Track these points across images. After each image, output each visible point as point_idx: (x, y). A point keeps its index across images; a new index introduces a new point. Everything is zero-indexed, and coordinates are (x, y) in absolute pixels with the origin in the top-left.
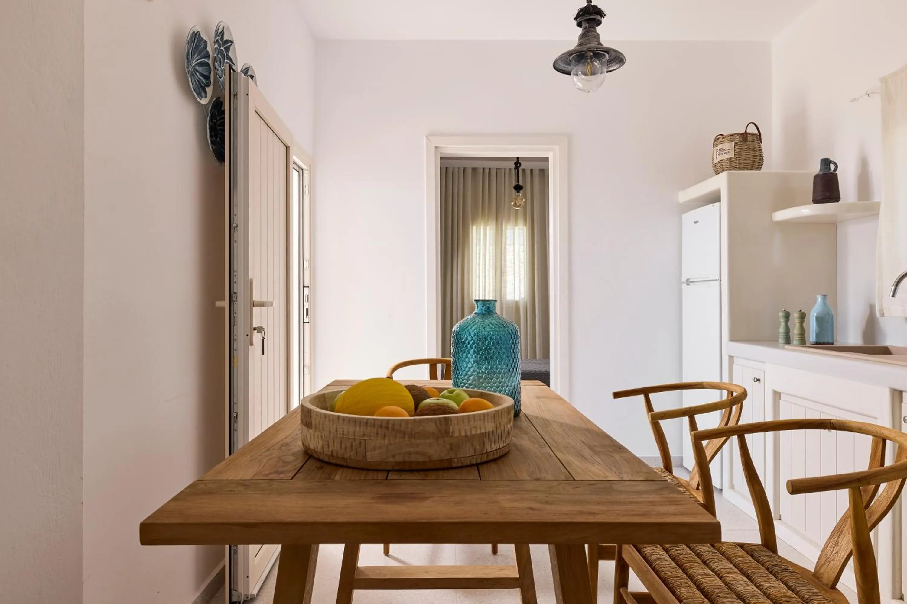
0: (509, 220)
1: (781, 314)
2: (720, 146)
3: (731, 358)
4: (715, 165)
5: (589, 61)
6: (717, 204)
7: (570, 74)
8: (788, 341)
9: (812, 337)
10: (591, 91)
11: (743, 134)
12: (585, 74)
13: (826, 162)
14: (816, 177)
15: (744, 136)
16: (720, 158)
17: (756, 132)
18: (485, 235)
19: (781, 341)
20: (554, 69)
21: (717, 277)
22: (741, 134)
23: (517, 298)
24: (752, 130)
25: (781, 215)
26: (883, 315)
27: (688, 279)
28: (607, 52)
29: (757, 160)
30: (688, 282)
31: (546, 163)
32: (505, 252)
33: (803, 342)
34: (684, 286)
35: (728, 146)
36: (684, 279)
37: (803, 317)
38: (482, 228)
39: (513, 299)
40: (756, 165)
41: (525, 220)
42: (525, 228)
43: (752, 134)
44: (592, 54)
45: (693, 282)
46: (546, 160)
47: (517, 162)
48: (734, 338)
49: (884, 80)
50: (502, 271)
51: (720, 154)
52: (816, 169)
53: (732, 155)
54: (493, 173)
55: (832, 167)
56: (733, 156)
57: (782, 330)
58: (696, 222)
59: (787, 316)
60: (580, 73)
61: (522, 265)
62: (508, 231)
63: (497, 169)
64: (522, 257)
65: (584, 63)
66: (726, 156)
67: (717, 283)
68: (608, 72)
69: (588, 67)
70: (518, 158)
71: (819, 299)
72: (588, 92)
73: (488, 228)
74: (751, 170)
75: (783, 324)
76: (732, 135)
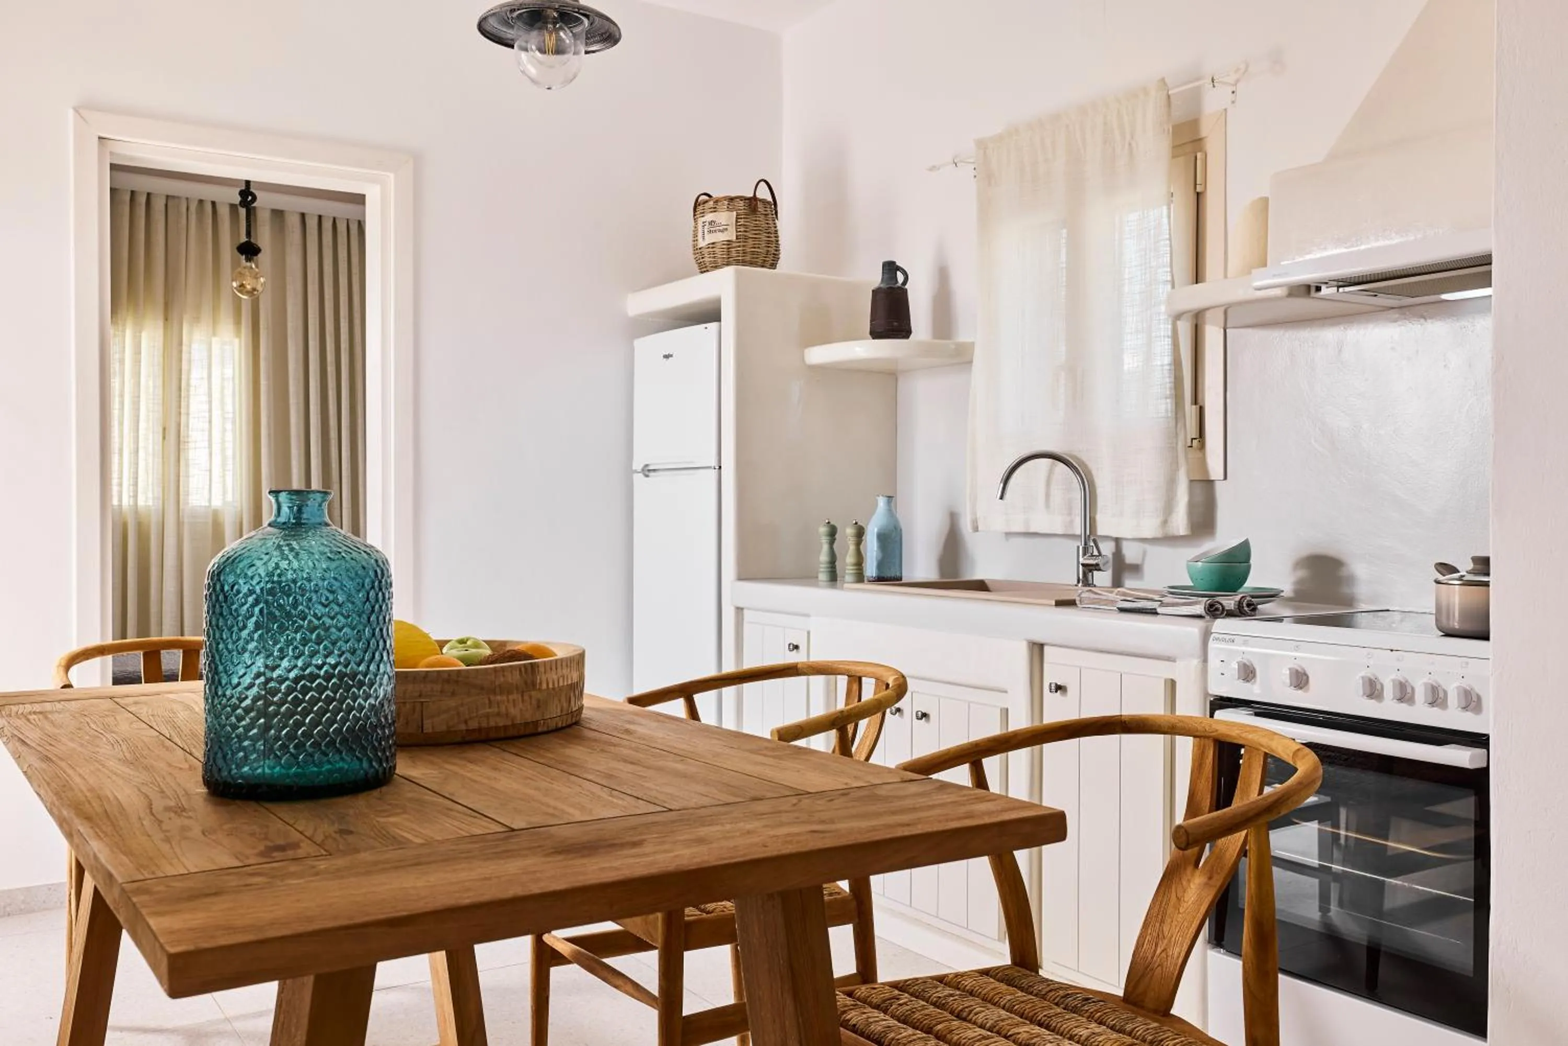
0: (197, 319)
1: (823, 530)
2: (709, 217)
3: (739, 610)
4: (697, 250)
5: (550, 26)
6: (713, 326)
7: (512, 47)
8: (833, 577)
9: (871, 570)
10: (554, 88)
11: (749, 199)
12: (542, 51)
13: (891, 268)
14: (875, 292)
15: (752, 203)
16: (710, 239)
17: (770, 199)
18: (137, 351)
19: (823, 577)
20: (477, 31)
21: (713, 462)
22: (745, 199)
23: (217, 503)
24: (763, 193)
25: (819, 355)
26: (976, 529)
27: (647, 465)
28: (587, 16)
29: (772, 250)
30: (647, 471)
31: (361, 207)
32: (188, 397)
33: (860, 577)
34: (638, 478)
35: (725, 217)
36: (638, 465)
37: (860, 533)
38: (129, 333)
39: (207, 504)
40: (770, 259)
41: (238, 322)
42: (237, 341)
43: (764, 201)
44: (555, 14)
45: (654, 470)
46: (359, 199)
47: (247, 193)
48: (743, 576)
49: (981, 144)
50: (182, 439)
51: (710, 232)
52: (876, 278)
53: (731, 235)
54: (159, 205)
55: (900, 277)
56: (734, 238)
57: (824, 557)
58: (667, 357)
59: (832, 533)
60: (534, 47)
61: (229, 426)
62: (195, 346)
63: (168, 197)
64: (229, 408)
65: (540, 29)
66: (721, 237)
67: (713, 474)
68: (587, 52)
69: (550, 41)
70: (248, 183)
71: (882, 502)
72: (549, 89)
73: (144, 335)
74: (763, 266)
75: (825, 547)
76: (731, 199)
